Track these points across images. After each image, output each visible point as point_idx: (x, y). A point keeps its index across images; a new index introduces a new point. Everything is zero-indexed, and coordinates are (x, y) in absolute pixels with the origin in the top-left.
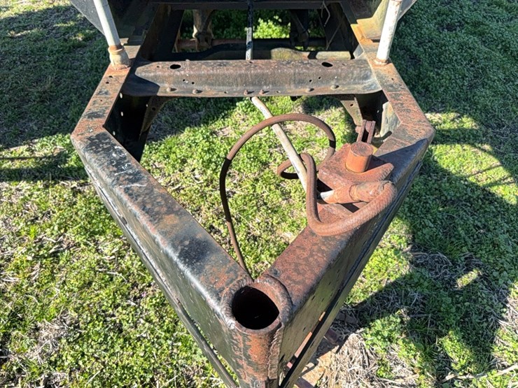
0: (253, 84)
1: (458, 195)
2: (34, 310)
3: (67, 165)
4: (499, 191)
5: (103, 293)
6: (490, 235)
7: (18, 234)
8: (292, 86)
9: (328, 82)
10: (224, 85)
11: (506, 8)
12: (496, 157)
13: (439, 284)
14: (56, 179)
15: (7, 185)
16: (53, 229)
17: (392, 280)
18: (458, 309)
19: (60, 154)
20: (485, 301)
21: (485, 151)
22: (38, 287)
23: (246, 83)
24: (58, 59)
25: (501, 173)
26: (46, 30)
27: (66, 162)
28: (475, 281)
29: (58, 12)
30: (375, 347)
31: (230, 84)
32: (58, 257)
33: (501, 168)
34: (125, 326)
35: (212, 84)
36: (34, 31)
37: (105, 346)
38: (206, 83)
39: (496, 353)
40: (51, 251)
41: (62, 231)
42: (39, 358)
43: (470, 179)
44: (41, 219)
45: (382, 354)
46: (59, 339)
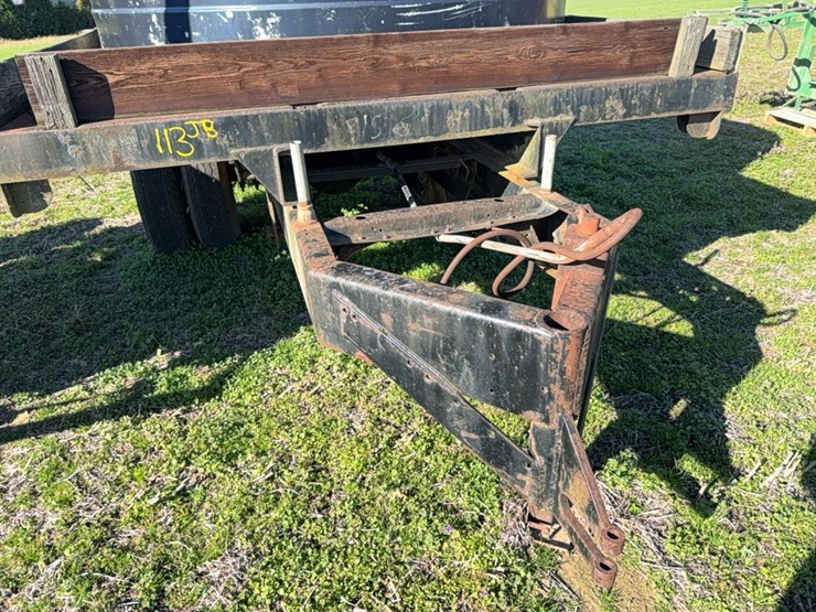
0: (437, 225)
1: (634, 339)
2: (185, 556)
3: (156, 393)
4: (672, 328)
5: (274, 514)
6: (681, 366)
7: (118, 482)
8: (473, 222)
9: (504, 215)
10: (410, 228)
11: (604, 169)
12: (656, 300)
13: (654, 418)
14: (146, 413)
15: (72, 433)
16: (170, 464)
17: (604, 426)
18: (682, 434)
19: (138, 385)
20: (704, 421)
21: (642, 297)
22: (179, 530)
23: (431, 225)
24: (78, 285)
25: (667, 313)
26: (42, 256)
27: (152, 390)
28: (687, 408)
29: (49, 232)
30: (618, 488)
31: (416, 227)
32: (188, 495)
33: (665, 309)
34: (322, 540)
35: (399, 229)
36: (22, 258)
37: (306, 565)
38: (393, 229)
39: (735, 462)
40: (178, 489)
41: (182, 465)
42: (224, 600)
43: (640, 323)
44: (145, 458)
45: (627, 491)
46: (243, 569)
